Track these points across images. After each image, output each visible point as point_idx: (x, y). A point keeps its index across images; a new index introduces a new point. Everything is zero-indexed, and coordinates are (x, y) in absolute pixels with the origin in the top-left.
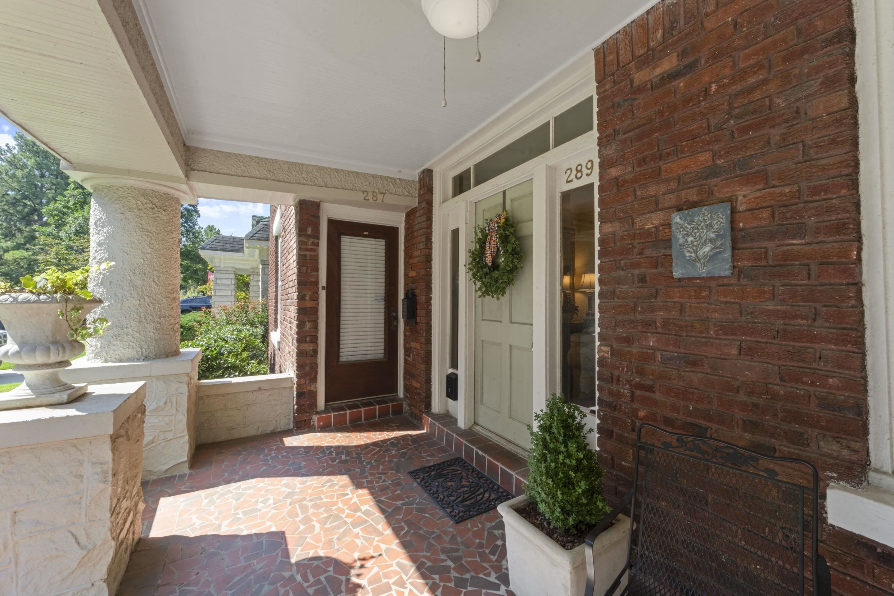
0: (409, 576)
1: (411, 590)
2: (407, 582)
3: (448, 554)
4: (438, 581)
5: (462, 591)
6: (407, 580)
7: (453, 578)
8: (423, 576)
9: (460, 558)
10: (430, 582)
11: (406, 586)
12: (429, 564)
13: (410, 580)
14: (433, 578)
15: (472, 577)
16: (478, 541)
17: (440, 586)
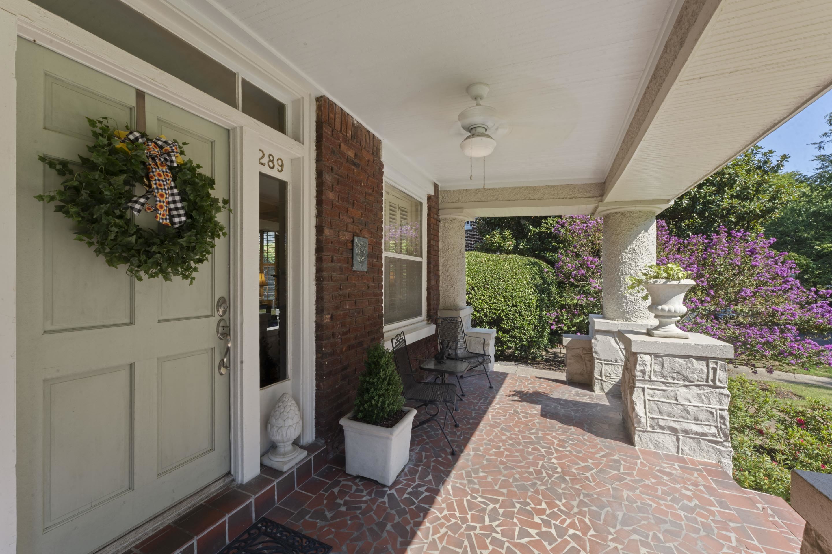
0: (422, 545)
1: (433, 535)
2: (428, 542)
3: (379, 533)
4: (412, 525)
5: (408, 509)
6: (427, 543)
7: (401, 518)
8: (414, 534)
9: (378, 524)
10: (415, 529)
11: (432, 540)
12: (399, 539)
13: (426, 541)
14: (411, 528)
15: (391, 509)
16: (349, 522)
17: (414, 521)
